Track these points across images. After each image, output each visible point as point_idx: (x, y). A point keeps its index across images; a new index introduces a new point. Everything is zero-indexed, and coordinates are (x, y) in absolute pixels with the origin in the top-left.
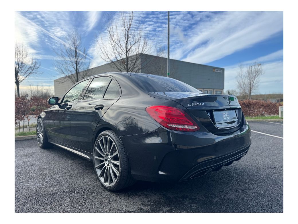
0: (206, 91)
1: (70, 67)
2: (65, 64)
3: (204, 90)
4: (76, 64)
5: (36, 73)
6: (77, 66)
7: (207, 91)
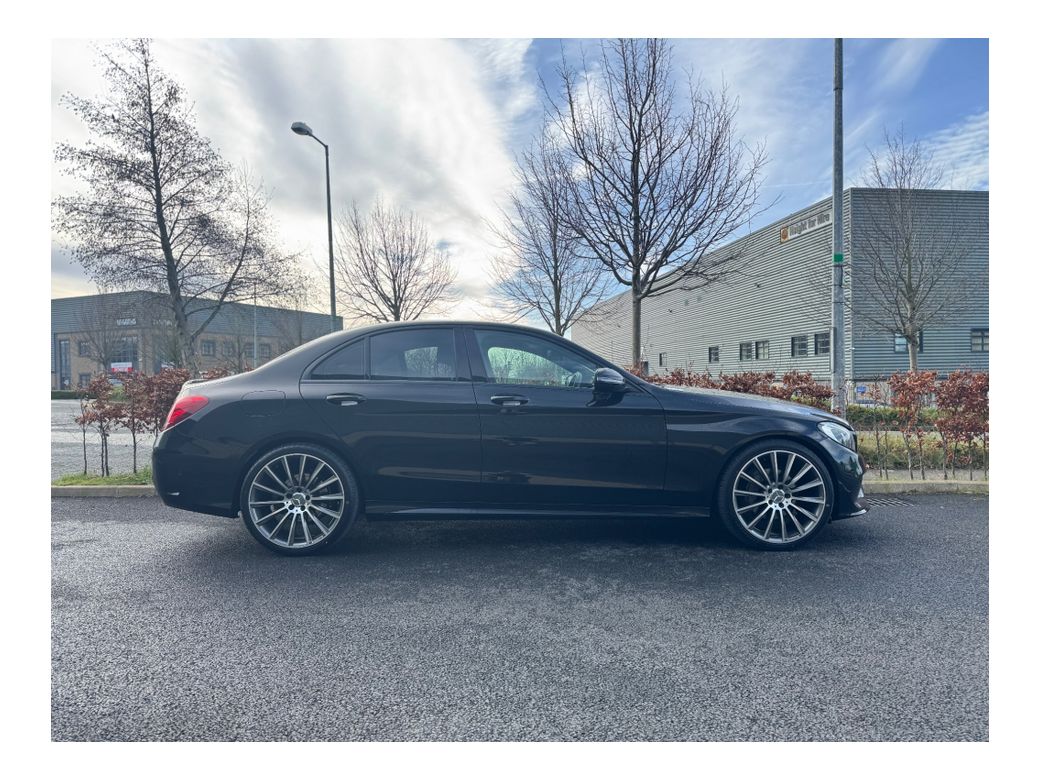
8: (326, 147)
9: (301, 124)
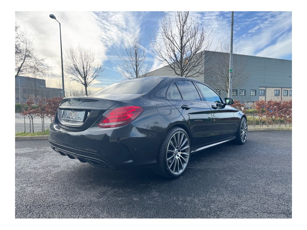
0: (285, 91)
1: (131, 69)
2: (126, 67)
3: (283, 89)
4: (136, 66)
5: (101, 76)
6: (137, 68)
7: (288, 91)
8: (60, 24)
9: (53, 15)
